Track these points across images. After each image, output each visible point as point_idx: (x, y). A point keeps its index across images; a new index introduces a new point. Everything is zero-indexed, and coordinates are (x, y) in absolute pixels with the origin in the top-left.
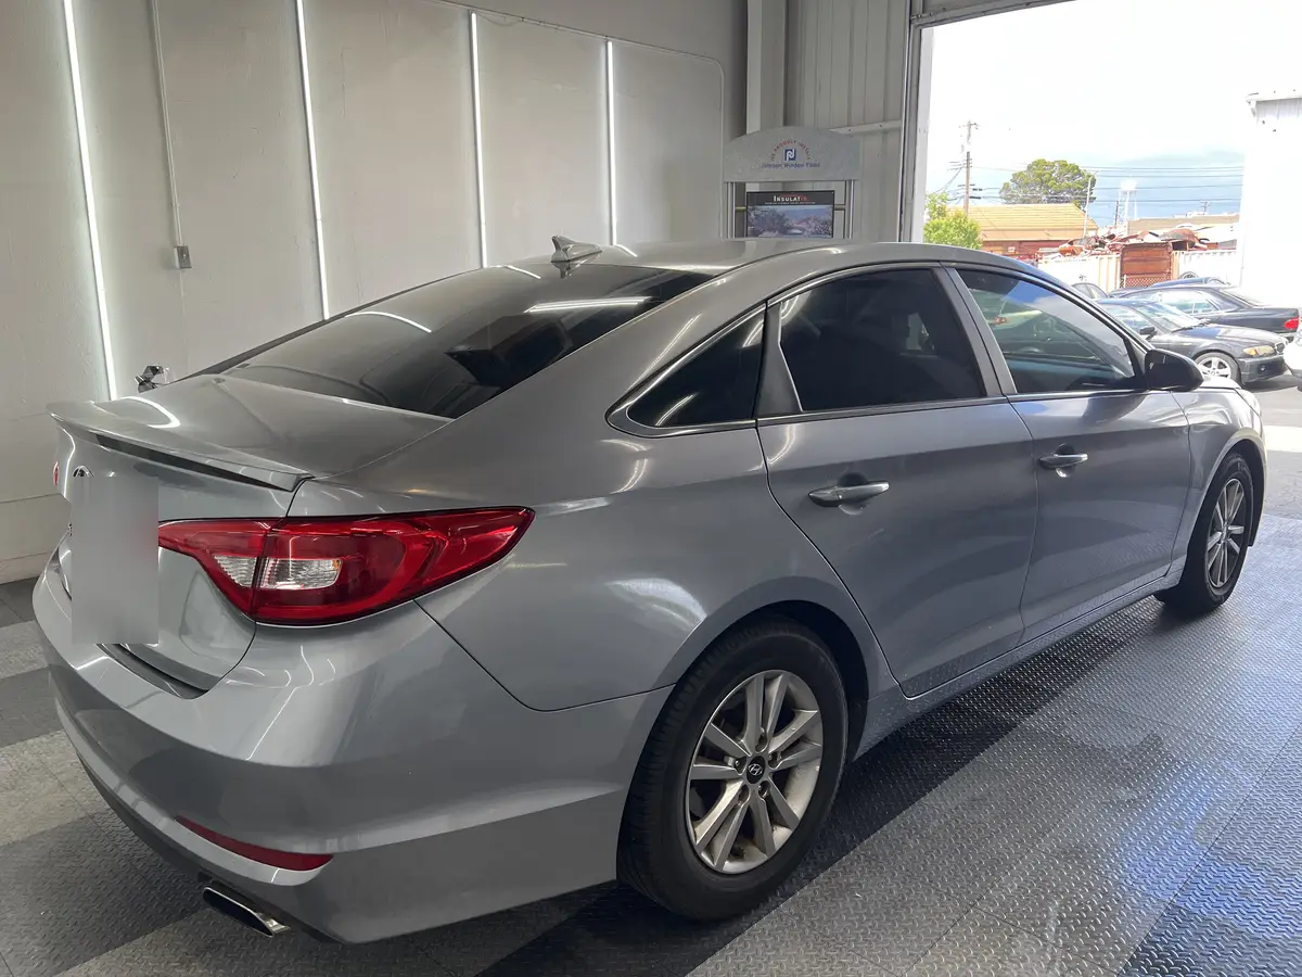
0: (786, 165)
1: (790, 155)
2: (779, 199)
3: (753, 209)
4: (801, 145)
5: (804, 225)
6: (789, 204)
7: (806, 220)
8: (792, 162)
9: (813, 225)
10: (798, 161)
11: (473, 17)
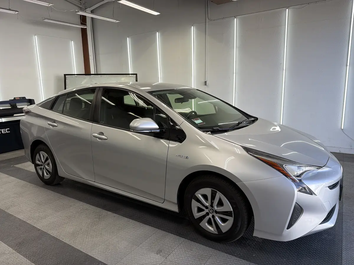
11: (287, 10)
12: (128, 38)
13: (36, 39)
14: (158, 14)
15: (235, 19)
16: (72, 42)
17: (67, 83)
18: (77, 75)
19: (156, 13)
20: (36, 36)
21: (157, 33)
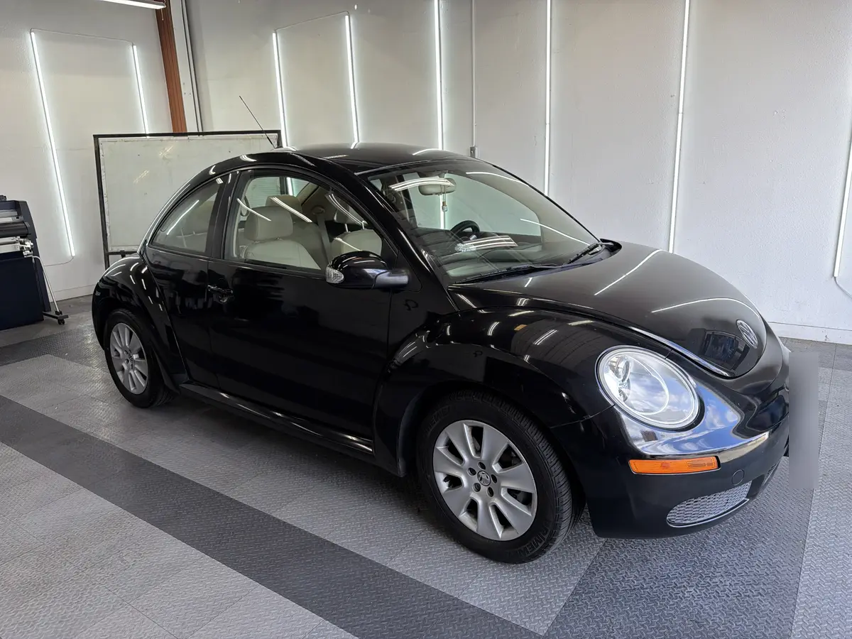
12: (274, 35)
13: (34, 44)
16: (135, 47)
17: (101, 157)
20: (33, 34)
21: (347, 17)
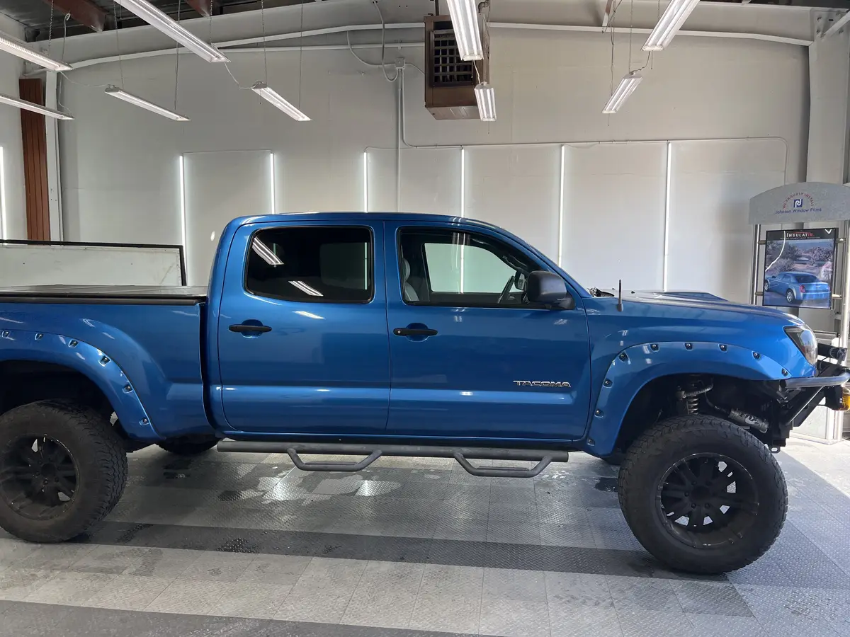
0: (795, 211)
1: (799, 203)
2: (791, 235)
3: (771, 243)
4: (807, 196)
5: (810, 254)
6: (799, 238)
7: (812, 251)
8: (800, 208)
9: (818, 254)
10: (804, 207)
11: (563, 148)
12: (181, 157)
14: (307, 119)
15: (463, 151)
16: (2, 148)
18: (7, 241)
19: (302, 117)
21: (271, 155)
